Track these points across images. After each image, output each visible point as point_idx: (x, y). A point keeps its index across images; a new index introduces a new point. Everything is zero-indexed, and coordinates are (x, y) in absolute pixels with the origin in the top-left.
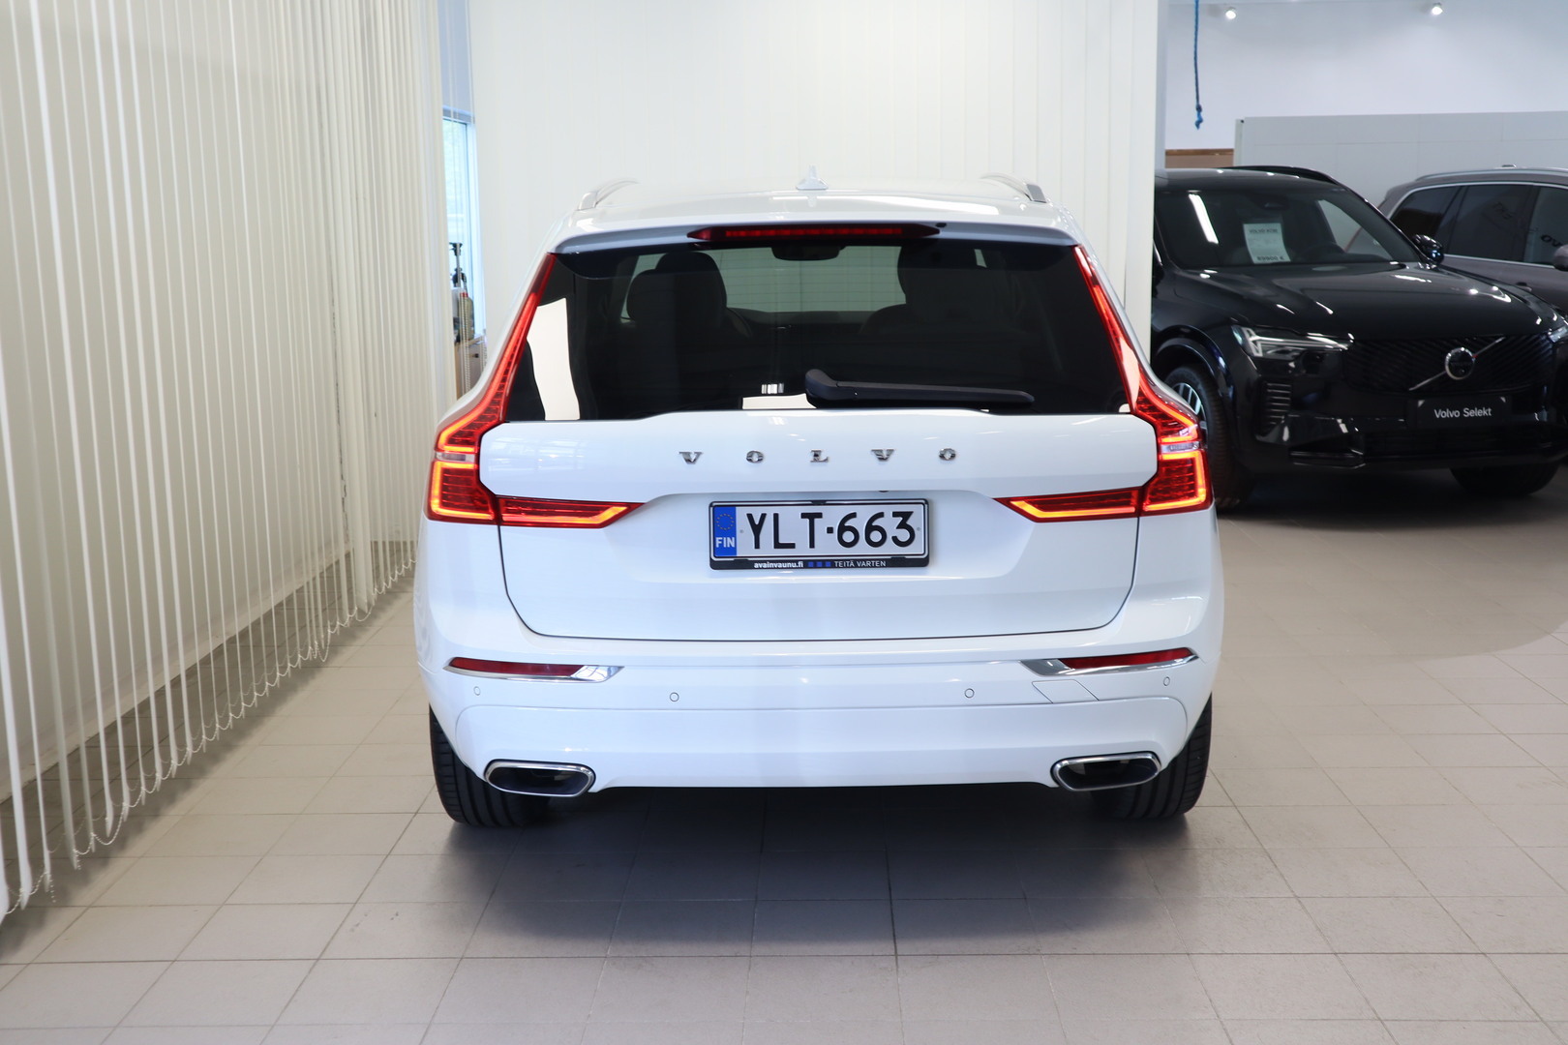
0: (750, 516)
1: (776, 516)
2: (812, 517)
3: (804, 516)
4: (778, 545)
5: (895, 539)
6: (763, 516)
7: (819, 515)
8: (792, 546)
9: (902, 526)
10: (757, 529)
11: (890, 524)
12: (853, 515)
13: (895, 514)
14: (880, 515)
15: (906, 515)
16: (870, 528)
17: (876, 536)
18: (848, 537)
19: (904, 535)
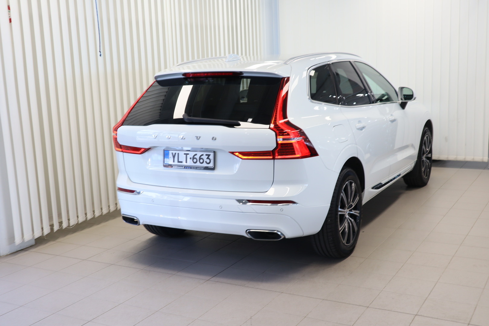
0: (172, 153)
1: (178, 154)
2: (187, 154)
3: (185, 154)
4: (179, 162)
5: (206, 162)
6: (175, 153)
7: (188, 154)
8: (181, 162)
9: (208, 158)
10: (174, 157)
11: (205, 157)
12: (196, 155)
13: (206, 155)
14: (202, 155)
15: (209, 155)
16: (200, 159)
17: (201, 161)
18: (195, 160)
19: (208, 161)
